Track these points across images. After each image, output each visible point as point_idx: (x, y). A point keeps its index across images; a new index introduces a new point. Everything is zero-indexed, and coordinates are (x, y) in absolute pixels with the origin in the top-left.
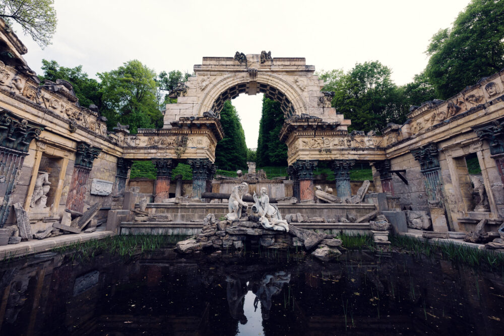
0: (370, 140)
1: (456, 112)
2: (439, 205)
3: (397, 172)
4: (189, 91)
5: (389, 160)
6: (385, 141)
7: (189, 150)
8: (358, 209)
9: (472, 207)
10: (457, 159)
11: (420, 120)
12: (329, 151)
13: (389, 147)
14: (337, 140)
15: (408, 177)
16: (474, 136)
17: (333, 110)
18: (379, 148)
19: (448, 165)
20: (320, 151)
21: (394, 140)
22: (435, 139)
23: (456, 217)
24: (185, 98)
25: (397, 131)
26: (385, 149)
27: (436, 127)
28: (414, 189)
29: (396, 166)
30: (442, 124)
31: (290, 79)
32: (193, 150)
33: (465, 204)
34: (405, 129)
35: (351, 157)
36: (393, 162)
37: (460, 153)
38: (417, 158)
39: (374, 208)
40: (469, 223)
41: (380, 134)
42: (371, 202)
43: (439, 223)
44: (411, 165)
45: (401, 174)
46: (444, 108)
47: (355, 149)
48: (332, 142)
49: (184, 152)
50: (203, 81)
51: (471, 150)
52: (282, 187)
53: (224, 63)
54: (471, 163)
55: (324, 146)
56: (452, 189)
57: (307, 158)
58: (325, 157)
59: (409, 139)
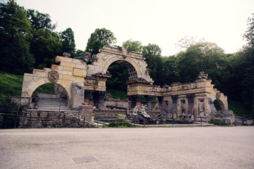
0: (158, 89)
1: (183, 89)
2: (176, 112)
3: (166, 101)
4: (98, 60)
5: (163, 97)
6: (163, 90)
7: (99, 87)
8: (155, 113)
9: (182, 113)
10: (181, 100)
11: (175, 87)
12: (147, 92)
13: (164, 92)
14: (149, 88)
15: (168, 103)
16: (185, 96)
17: (149, 77)
18: (161, 92)
19: (179, 102)
20: (144, 92)
21: (166, 90)
22: (177, 94)
23: (178, 115)
24: (97, 63)
25: (167, 88)
26: (162, 93)
27: (178, 91)
28: (169, 107)
29: (165, 99)
30: (179, 90)
31: (136, 61)
32: (100, 87)
33: (181, 112)
34: (170, 88)
35: (153, 95)
36: (164, 97)
37: (182, 99)
38: (172, 98)
39: (159, 113)
40: (181, 116)
41: (161, 87)
42: (158, 111)
43: (175, 116)
44: (170, 100)
45: (166, 102)
46: (181, 86)
47: (154, 92)
48: (148, 89)
49: (97, 88)
50: (105, 56)
51: (184, 99)
52: (127, 103)
53: (113, 50)
54: (183, 102)
55: (145, 90)
56: (179, 108)
57: (140, 94)
58: (145, 94)
59: (171, 92)
